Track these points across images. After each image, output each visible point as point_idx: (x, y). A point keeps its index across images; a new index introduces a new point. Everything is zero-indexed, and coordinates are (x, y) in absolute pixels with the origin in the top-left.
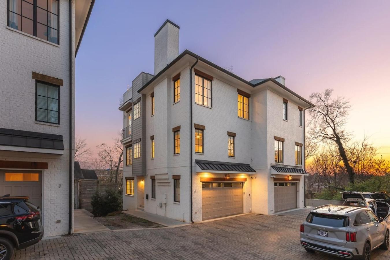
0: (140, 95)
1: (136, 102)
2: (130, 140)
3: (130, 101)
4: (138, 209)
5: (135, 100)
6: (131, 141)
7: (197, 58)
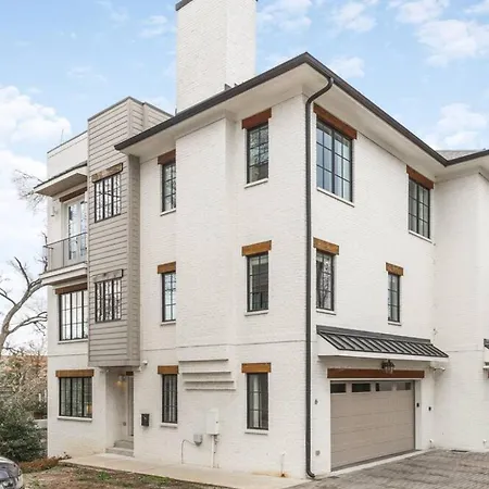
0: (121, 157)
1: (105, 174)
2: (83, 273)
3: (83, 171)
4: (107, 451)
5: (101, 167)
6: (85, 276)
7: (329, 78)
